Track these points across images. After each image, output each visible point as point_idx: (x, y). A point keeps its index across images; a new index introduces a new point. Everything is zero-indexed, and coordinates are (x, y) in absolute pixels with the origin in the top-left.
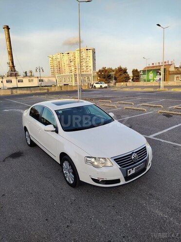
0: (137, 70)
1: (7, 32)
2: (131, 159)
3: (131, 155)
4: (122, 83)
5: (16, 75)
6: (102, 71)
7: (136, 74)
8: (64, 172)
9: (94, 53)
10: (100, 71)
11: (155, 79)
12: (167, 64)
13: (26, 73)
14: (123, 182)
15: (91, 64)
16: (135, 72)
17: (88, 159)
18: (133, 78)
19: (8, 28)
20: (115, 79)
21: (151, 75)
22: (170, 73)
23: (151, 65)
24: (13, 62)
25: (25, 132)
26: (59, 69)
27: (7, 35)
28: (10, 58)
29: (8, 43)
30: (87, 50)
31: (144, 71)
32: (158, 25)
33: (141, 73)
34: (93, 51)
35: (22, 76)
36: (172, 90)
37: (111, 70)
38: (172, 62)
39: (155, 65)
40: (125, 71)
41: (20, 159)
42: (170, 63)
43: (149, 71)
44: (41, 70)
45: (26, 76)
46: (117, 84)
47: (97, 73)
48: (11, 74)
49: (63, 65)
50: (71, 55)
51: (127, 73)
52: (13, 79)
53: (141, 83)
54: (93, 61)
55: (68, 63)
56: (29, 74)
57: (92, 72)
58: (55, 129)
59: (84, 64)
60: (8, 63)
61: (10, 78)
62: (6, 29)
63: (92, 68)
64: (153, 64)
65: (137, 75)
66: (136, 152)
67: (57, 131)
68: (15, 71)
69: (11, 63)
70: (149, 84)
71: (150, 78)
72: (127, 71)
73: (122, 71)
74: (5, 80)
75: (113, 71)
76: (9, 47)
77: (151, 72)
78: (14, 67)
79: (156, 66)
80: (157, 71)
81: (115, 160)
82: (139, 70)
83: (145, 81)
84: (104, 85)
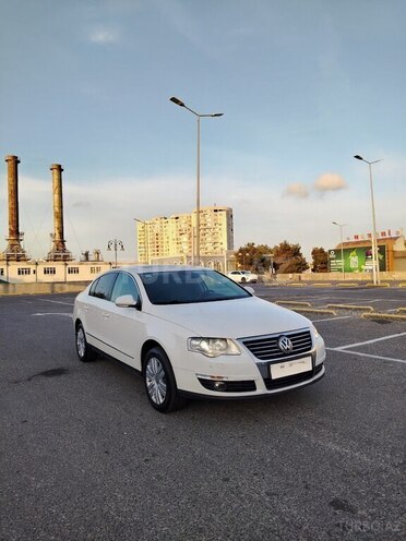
0: (322, 251)
1: (56, 177)
2: (278, 347)
3: (278, 339)
4: (290, 275)
5: (66, 259)
6: (247, 251)
7: (321, 258)
8: (149, 384)
9: (230, 216)
10: (241, 251)
11: (363, 267)
12: (387, 236)
13: (87, 255)
14: (261, 389)
15: (224, 239)
16: (319, 254)
17: (194, 342)
18: (315, 267)
19: (60, 169)
20: (276, 266)
21: (354, 259)
22: (397, 255)
23: (353, 240)
24: (62, 234)
25: (77, 331)
26: (156, 249)
27: (56, 182)
28: (57, 224)
29: (56, 196)
30: (216, 211)
31: (337, 252)
32: (357, 157)
33: (332, 255)
34: (228, 214)
35: (78, 260)
36: (400, 285)
37: (265, 249)
38: (398, 233)
39: (360, 239)
40: (296, 252)
41: (62, 377)
42: (393, 235)
43: (348, 251)
44: (119, 247)
45: (87, 259)
46: (278, 275)
47: (236, 255)
48: (56, 256)
49: (165, 240)
50: (182, 221)
51: (300, 255)
52: (60, 267)
53: (332, 276)
54: (228, 233)
55: (175, 237)
56: (92, 257)
57: (224, 254)
58: (135, 303)
59: (209, 239)
60: (51, 235)
61: (51, 265)
62: (55, 171)
63: (225, 246)
64: (356, 237)
65: (322, 261)
66: (288, 336)
67: (138, 307)
68: (64, 250)
69: (58, 235)
70: (350, 277)
71: (352, 266)
72: (301, 251)
73: (290, 252)
74: (40, 269)
75: (271, 251)
76: (57, 204)
77: (354, 253)
78: (63, 242)
79: (364, 242)
80: (365, 252)
81: (244, 343)
82: (326, 250)
83: (340, 270)
84: (250, 277)
